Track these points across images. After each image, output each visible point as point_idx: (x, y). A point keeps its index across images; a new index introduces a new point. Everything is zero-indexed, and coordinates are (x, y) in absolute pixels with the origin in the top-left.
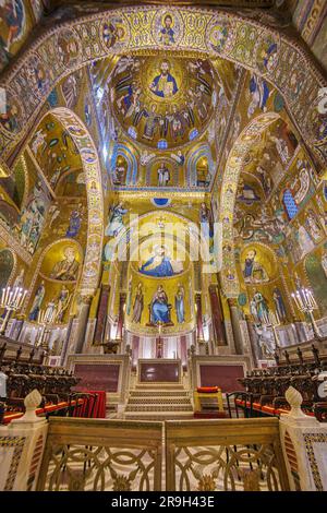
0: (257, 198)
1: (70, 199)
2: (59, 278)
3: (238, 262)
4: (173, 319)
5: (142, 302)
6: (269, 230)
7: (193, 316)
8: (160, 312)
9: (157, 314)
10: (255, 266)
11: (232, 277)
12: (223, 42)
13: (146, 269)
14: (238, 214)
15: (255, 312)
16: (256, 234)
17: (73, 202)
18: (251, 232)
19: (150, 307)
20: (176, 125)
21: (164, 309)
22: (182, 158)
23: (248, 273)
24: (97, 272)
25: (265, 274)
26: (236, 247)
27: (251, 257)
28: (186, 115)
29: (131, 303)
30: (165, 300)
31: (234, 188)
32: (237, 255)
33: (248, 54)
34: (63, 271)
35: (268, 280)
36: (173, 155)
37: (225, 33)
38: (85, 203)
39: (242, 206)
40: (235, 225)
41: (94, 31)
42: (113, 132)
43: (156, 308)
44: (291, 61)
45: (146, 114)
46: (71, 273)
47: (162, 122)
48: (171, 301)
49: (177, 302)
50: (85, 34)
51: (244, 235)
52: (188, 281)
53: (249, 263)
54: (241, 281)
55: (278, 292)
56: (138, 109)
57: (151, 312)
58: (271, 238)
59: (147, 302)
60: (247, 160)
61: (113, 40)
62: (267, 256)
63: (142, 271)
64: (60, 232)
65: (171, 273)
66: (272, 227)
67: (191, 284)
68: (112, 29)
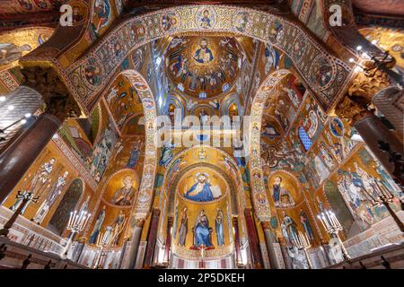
0: (278, 134)
1: (132, 136)
2: (118, 204)
3: (267, 188)
4: (214, 242)
5: (186, 225)
6: (290, 159)
7: (232, 239)
8: (203, 236)
9: (200, 238)
10: (282, 191)
11: (263, 201)
12: (244, 25)
13: (191, 194)
14: (263, 147)
15: (286, 235)
16: (280, 162)
17: (134, 139)
18: (275, 162)
19: (194, 230)
20: (213, 82)
21: (206, 232)
22: (218, 105)
23: (276, 198)
24: (150, 198)
25: (291, 198)
26: (265, 175)
27: (278, 183)
28: (220, 75)
29: (177, 226)
30: (206, 224)
31: (259, 126)
32: (266, 181)
33: (262, 31)
34: (121, 197)
35: (294, 204)
36: (211, 103)
37: (245, 19)
38: (143, 140)
39: (266, 140)
40: (262, 156)
41: (156, 20)
42: (166, 87)
43: (199, 231)
44: (293, 34)
45: (190, 75)
46: (128, 198)
47: (202, 80)
48: (212, 225)
49: (217, 226)
50: (150, 22)
51: (271, 163)
52: (225, 205)
53: (277, 188)
54: (271, 205)
55: (304, 215)
56: (185, 72)
57: (195, 235)
58: (292, 166)
59: (191, 226)
60: (266, 105)
61: (169, 26)
62: (291, 182)
63: (187, 196)
64: (122, 163)
65: (211, 198)
66: (292, 157)
67: (229, 208)
68: (168, 19)
